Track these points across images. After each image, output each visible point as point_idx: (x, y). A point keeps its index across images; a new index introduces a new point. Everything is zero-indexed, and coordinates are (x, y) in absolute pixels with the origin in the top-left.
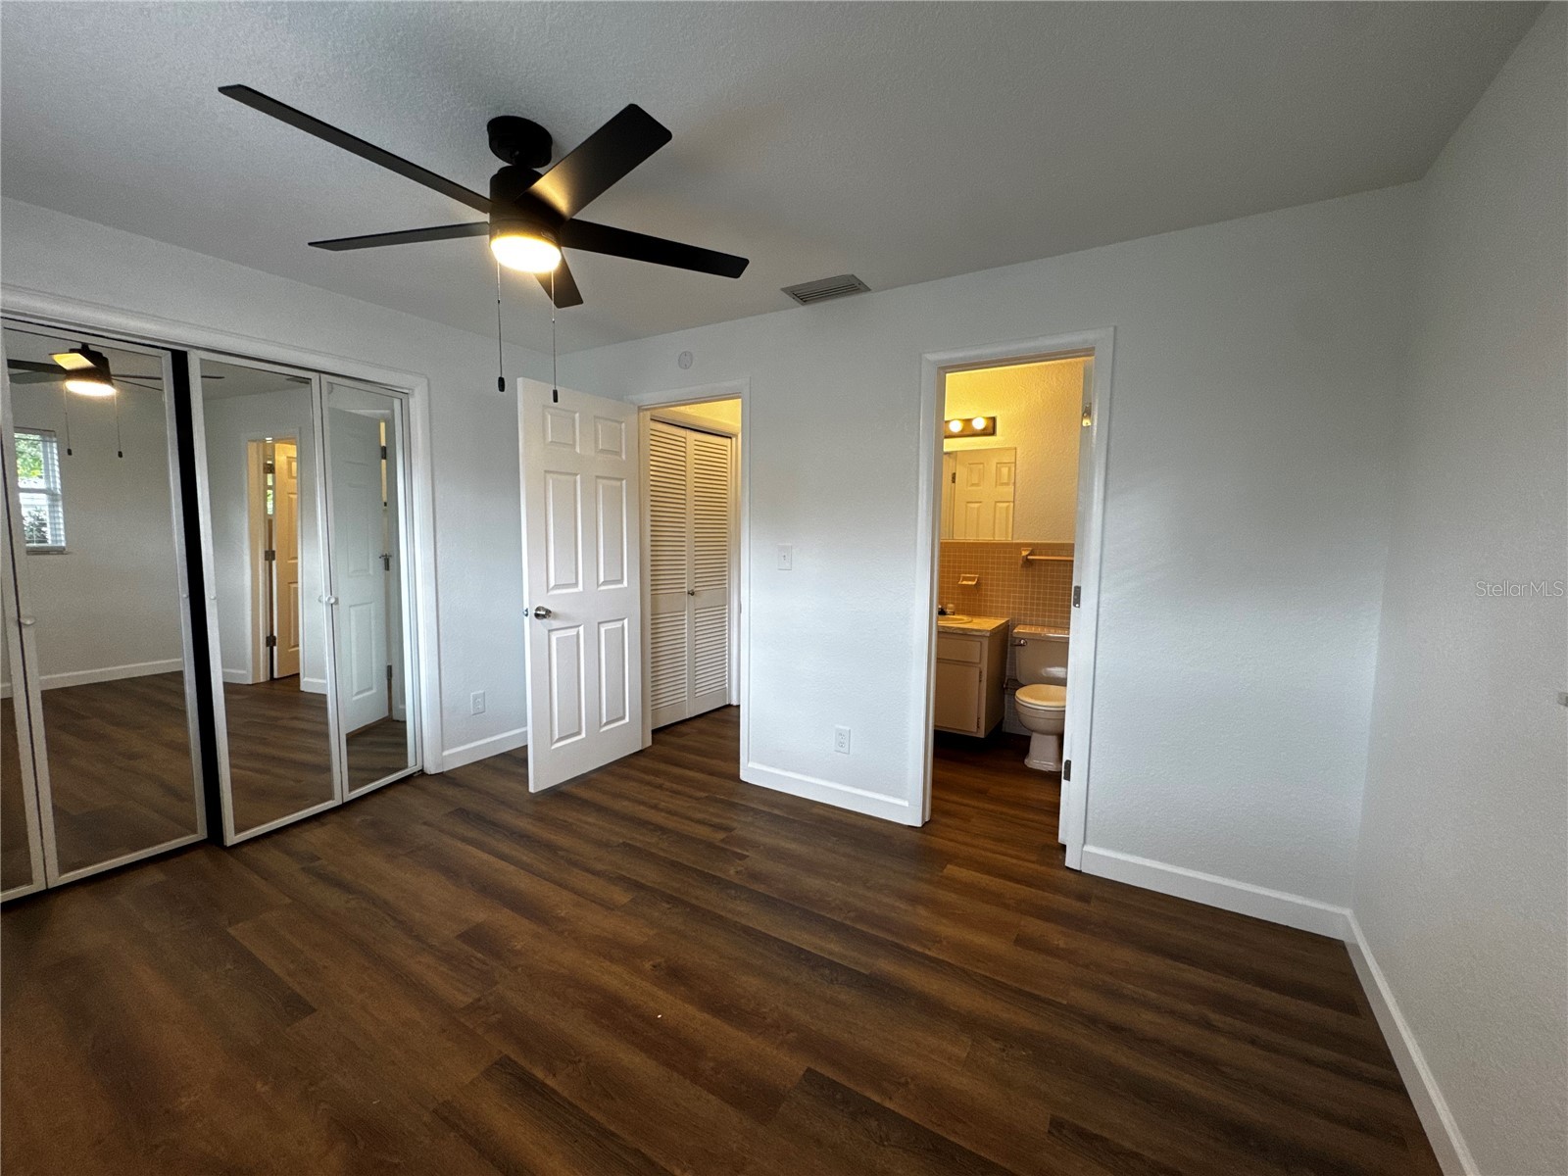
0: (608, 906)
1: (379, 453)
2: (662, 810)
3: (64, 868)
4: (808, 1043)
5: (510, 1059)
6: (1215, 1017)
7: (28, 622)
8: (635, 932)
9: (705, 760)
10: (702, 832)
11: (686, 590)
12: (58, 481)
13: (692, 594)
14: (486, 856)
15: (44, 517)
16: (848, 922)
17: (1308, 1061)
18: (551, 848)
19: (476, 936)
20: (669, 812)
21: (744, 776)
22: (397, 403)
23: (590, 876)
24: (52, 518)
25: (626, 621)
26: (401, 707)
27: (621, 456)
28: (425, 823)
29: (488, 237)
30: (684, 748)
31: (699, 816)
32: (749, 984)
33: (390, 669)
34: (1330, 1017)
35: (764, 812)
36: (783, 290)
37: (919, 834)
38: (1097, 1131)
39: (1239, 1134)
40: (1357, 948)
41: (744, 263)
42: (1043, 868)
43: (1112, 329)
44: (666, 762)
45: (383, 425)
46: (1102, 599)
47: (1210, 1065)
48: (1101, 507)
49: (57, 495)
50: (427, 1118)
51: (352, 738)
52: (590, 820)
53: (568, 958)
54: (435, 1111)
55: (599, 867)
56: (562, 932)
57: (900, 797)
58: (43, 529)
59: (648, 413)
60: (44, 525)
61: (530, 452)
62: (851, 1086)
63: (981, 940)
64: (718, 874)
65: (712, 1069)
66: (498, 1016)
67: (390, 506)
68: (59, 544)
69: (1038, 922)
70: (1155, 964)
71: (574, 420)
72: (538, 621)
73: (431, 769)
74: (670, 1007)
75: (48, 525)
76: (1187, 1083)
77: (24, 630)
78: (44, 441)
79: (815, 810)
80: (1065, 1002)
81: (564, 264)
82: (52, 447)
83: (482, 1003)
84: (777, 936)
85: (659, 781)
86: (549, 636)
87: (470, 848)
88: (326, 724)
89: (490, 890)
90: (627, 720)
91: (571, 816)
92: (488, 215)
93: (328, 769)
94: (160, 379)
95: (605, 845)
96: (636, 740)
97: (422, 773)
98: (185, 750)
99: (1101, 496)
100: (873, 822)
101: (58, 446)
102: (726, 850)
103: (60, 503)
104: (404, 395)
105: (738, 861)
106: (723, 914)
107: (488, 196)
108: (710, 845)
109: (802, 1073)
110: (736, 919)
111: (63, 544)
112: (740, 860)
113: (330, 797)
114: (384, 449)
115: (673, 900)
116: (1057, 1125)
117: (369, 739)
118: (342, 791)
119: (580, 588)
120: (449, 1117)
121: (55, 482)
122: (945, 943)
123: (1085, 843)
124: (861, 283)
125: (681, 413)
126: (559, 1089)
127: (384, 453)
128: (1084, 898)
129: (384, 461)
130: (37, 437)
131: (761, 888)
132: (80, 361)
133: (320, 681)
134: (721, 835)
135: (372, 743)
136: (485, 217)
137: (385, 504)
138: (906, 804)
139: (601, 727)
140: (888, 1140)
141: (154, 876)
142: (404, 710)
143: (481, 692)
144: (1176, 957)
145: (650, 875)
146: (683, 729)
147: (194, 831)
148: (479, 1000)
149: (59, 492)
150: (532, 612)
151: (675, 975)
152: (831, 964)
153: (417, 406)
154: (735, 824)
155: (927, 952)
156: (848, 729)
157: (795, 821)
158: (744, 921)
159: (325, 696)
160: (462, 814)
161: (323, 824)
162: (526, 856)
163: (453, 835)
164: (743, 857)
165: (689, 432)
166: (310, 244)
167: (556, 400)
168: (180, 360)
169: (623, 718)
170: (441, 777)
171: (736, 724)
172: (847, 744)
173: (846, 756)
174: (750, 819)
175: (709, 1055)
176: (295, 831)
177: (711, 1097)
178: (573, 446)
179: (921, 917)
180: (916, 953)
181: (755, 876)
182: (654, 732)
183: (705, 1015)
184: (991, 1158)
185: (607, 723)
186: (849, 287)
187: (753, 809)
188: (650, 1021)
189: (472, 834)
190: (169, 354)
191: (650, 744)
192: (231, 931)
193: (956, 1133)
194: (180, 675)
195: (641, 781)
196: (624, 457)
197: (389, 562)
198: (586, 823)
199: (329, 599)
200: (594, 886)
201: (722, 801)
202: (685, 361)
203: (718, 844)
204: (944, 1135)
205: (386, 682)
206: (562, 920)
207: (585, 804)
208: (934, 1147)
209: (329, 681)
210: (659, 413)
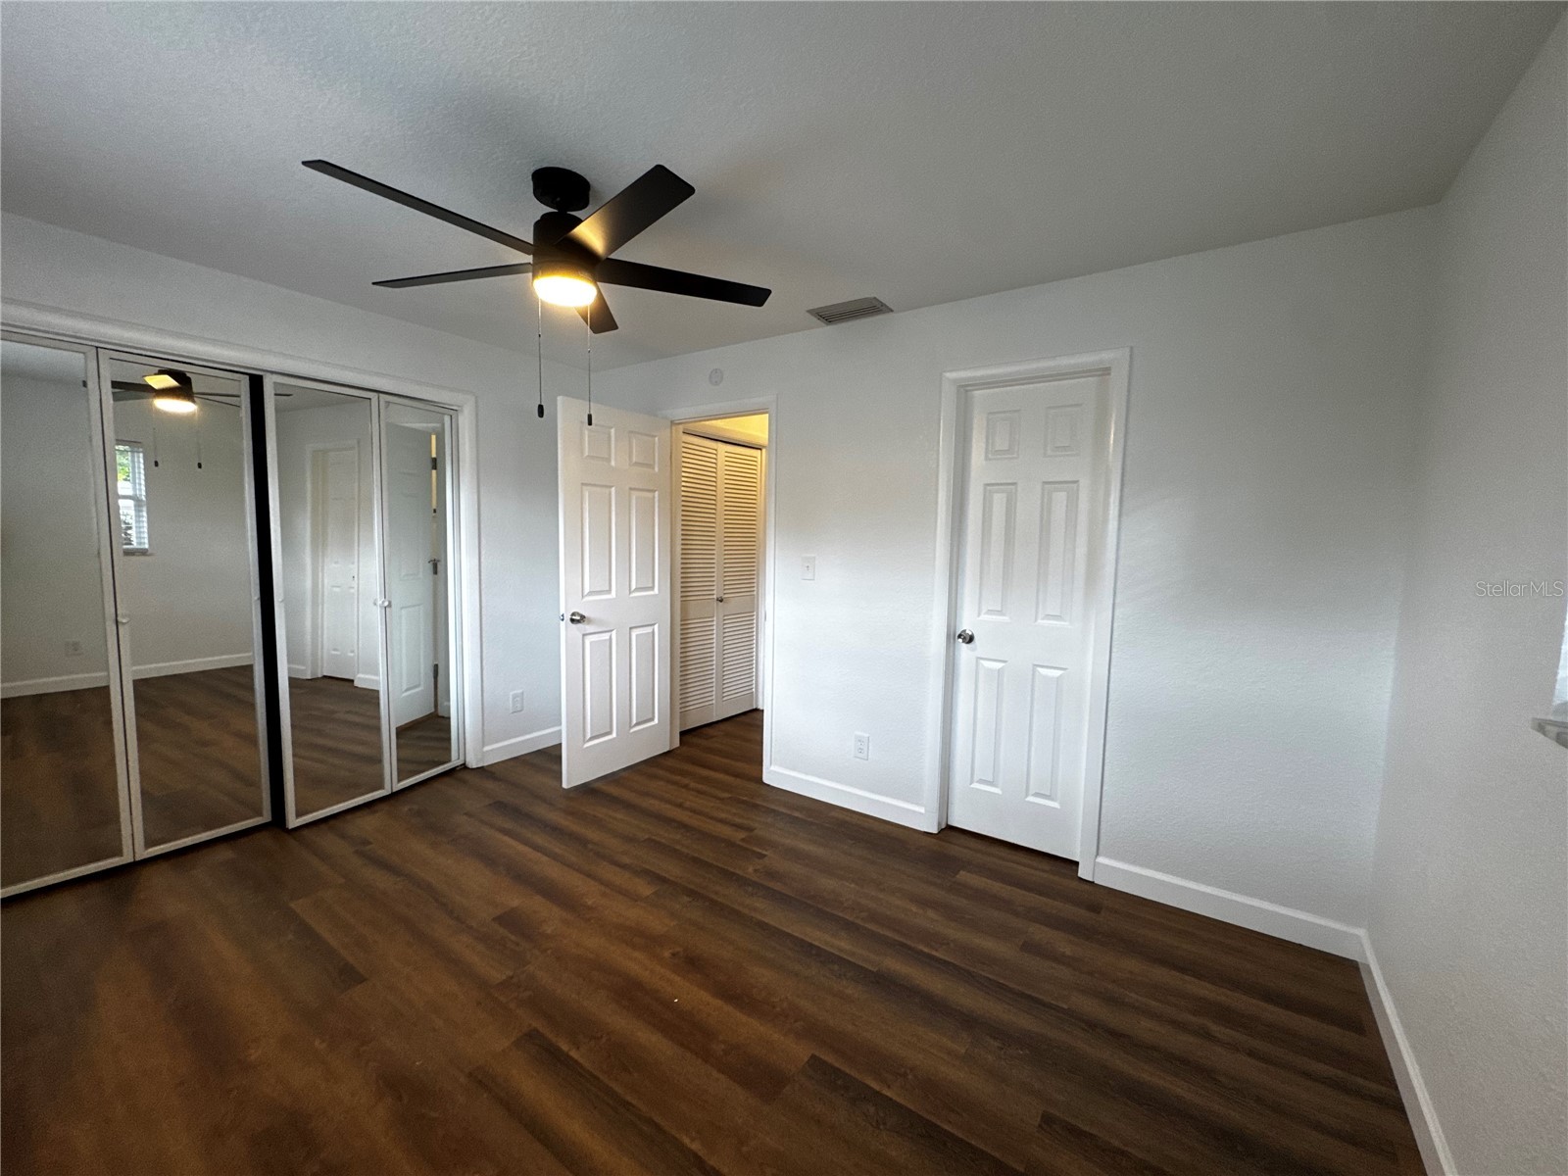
0: (634, 898)
1: (430, 465)
2: (687, 809)
3: (149, 843)
4: (812, 1031)
5: (538, 1031)
6: (1215, 1028)
7: (124, 621)
8: (657, 922)
9: (733, 763)
10: (726, 831)
11: (715, 597)
12: (143, 488)
13: (721, 600)
14: (521, 848)
15: (130, 521)
16: (859, 922)
17: (1307, 1075)
18: (581, 842)
19: (509, 919)
20: (694, 811)
21: (766, 779)
22: (447, 419)
23: (617, 869)
24: (137, 521)
25: (656, 626)
26: (446, 703)
27: (654, 468)
28: (466, 814)
29: (530, 274)
30: (710, 750)
31: (723, 816)
32: (762, 976)
33: (436, 667)
34: (1333, 1034)
35: (785, 814)
36: (808, 311)
37: (934, 841)
38: (1087, 1129)
39: (1230, 1141)
40: (1368, 967)
41: (766, 293)
42: (1056, 878)
43: (1128, 350)
44: (693, 764)
45: (434, 437)
46: (1117, 613)
47: (1204, 1073)
48: (1116, 523)
49: (142, 500)
50: (462, 1079)
51: (401, 732)
52: (619, 816)
53: (593, 942)
54: (470, 1075)
55: (626, 860)
56: (589, 920)
57: (917, 804)
58: (129, 532)
59: (681, 428)
60: (130, 528)
61: (568, 465)
62: (853, 1073)
63: (988, 944)
64: (738, 872)
65: (723, 1050)
66: (528, 993)
67: (439, 513)
68: (142, 547)
69: (1046, 929)
70: (1161, 974)
71: (609, 437)
72: (574, 626)
73: (472, 763)
74: (687, 993)
75: (134, 529)
76: (1181, 1089)
77: (120, 627)
78: (132, 452)
79: (833, 814)
80: (1066, 1007)
81: (600, 296)
82: (139, 457)
83: (515, 980)
84: (789, 931)
85: (686, 781)
86: (583, 641)
87: (506, 839)
88: (378, 718)
89: (523, 878)
90: (656, 721)
91: (601, 811)
92: (531, 257)
93: (380, 761)
94: (238, 396)
95: (630, 839)
96: (663, 741)
97: (464, 767)
98: (253, 740)
99: (1116, 513)
100: (890, 827)
101: (144, 456)
102: (747, 849)
103: (145, 509)
104: (453, 412)
105: (757, 860)
106: (741, 909)
107: (531, 242)
108: (730, 844)
109: (806, 1059)
110: (753, 914)
111: (147, 546)
112: (759, 858)
113: (381, 787)
114: (434, 460)
115: (692, 894)
116: (1047, 1120)
117: (416, 734)
118: (392, 783)
119: (614, 594)
120: (482, 1080)
121: (140, 490)
122: (952, 945)
123: (1097, 854)
124: (883, 305)
125: (711, 427)
126: (581, 1060)
127: (434, 464)
128: (1095, 908)
129: (434, 472)
130: (127, 447)
131: (777, 886)
132: (168, 382)
133: (373, 677)
134: (742, 835)
135: (419, 738)
136: (529, 259)
137: (435, 511)
138: (922, 810)
139: (631, 727)
140: (884, 1124)
141: (225, 854)
142: (449, 707)
143: (520, 691)
144: (1183, 970)
145: (672, 869)
146: (710, 731)
147: (261, 815)
148: (512, 977)
149: (144, 499)
150: (568, 617)
151: (692, 964)
152: (841, 961)
153: (465, 421)
154: (756, 825)
155: (934, 953)
156: (867, 735)
157: (812, 823)
158: (759, 917)
159: (378, 692)
160: (500, 806)
161: (376, 812)
162: (557, 848)
163: (492, 826)
164: (762, 856)
165: (720, 445)
166: (374, 283)
167: (590, 423)
168: (256, 383)
169: (652, 719)
170: (481, 770)
171: (759, 727)
172: (866, 749)
173: (866, 762)
174: (770, 820)
175: (721, 1038)
176: (349, 817)
177: (722, 1077)
178: (608, 460)
179: (929, 920)
180: (921, 953)
181: (771, 874)
182: (683, 734)
183: (720, 1001)
184: (982, 1146)
185: (638, 724)
186: (871, 307)
187: (774, 811)
188: (668, 1005)
189: (509, 825)
190: (247, 377)
191: (678, 745)
192: (292, 905)
193: (950, 1122)
194: (249, 668)
195: (669, 781)
196: (656, 469)
197: (437, 566)
198: (615, 819)
199: (383, 602)
200: (620, 878)
201: (744, 802)
202: (716, 377)
203: (738, 843)
204: (939, 1123)
205: (433, 680)
206: (590, 908)
207: (614, 801)
208: (928, 1135)
209: (382, 678)
210: (691, 427)
